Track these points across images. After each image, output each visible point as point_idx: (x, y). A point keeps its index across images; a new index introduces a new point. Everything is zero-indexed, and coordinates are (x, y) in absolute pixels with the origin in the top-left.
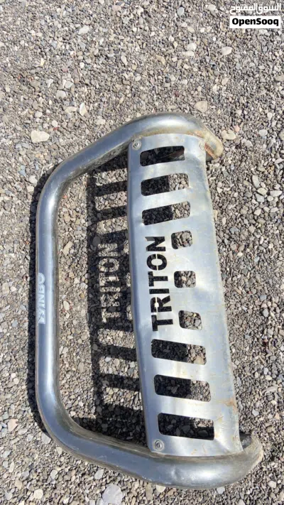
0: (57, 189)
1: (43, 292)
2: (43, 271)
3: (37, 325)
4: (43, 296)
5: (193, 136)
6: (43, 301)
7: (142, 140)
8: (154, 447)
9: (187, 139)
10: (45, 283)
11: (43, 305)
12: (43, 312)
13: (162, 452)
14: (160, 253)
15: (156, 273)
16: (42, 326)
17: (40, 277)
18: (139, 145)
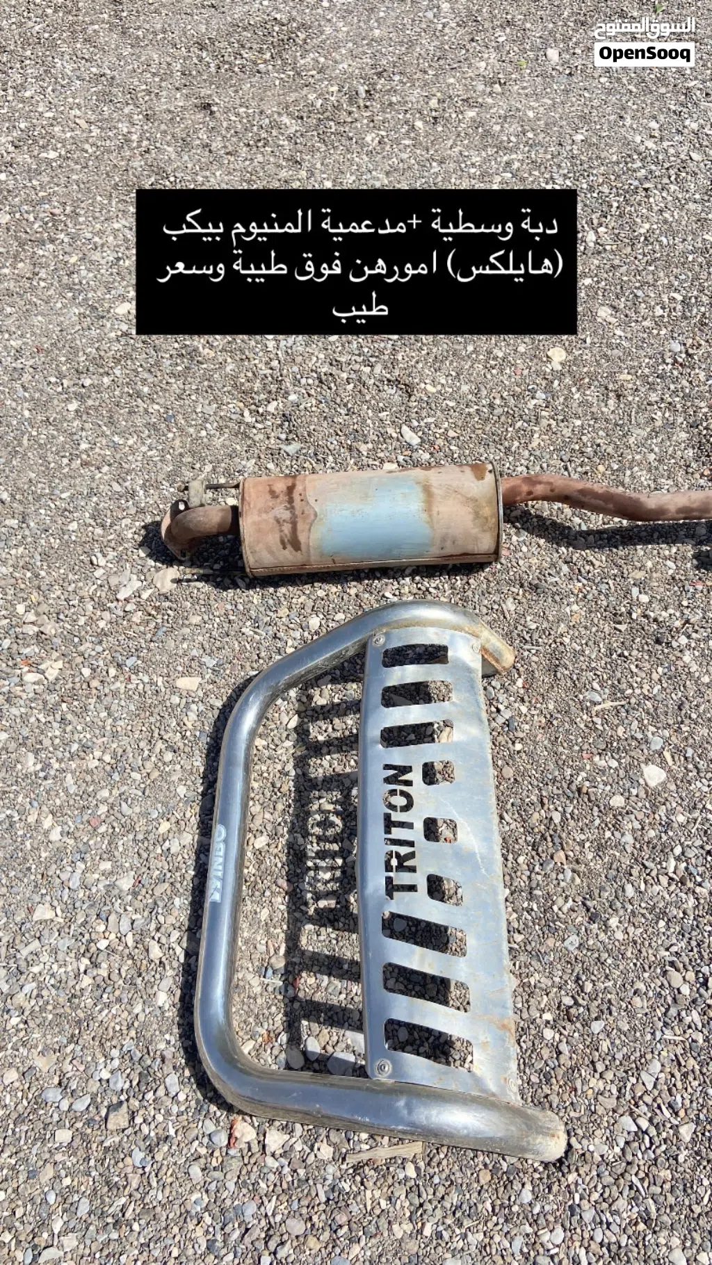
0: (258, 703)
1: (222, 853)
2: (225, 821)
3: (207, 905)
4: (221, 860)
5: (463, 634)
6: (221, 868)
7: (387, 634)
8: (376, 1072)
9: (452, 636)
10: (226, 841)
11: (220, 874)
12: (219, 884)
13: (389, 1077)
14: (405, 788)
15: (397, 816)
16: (215, 905)
17: (219, 832)
18: (382, 641)
